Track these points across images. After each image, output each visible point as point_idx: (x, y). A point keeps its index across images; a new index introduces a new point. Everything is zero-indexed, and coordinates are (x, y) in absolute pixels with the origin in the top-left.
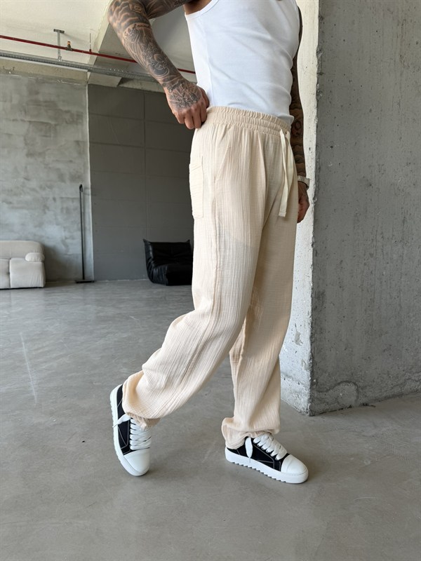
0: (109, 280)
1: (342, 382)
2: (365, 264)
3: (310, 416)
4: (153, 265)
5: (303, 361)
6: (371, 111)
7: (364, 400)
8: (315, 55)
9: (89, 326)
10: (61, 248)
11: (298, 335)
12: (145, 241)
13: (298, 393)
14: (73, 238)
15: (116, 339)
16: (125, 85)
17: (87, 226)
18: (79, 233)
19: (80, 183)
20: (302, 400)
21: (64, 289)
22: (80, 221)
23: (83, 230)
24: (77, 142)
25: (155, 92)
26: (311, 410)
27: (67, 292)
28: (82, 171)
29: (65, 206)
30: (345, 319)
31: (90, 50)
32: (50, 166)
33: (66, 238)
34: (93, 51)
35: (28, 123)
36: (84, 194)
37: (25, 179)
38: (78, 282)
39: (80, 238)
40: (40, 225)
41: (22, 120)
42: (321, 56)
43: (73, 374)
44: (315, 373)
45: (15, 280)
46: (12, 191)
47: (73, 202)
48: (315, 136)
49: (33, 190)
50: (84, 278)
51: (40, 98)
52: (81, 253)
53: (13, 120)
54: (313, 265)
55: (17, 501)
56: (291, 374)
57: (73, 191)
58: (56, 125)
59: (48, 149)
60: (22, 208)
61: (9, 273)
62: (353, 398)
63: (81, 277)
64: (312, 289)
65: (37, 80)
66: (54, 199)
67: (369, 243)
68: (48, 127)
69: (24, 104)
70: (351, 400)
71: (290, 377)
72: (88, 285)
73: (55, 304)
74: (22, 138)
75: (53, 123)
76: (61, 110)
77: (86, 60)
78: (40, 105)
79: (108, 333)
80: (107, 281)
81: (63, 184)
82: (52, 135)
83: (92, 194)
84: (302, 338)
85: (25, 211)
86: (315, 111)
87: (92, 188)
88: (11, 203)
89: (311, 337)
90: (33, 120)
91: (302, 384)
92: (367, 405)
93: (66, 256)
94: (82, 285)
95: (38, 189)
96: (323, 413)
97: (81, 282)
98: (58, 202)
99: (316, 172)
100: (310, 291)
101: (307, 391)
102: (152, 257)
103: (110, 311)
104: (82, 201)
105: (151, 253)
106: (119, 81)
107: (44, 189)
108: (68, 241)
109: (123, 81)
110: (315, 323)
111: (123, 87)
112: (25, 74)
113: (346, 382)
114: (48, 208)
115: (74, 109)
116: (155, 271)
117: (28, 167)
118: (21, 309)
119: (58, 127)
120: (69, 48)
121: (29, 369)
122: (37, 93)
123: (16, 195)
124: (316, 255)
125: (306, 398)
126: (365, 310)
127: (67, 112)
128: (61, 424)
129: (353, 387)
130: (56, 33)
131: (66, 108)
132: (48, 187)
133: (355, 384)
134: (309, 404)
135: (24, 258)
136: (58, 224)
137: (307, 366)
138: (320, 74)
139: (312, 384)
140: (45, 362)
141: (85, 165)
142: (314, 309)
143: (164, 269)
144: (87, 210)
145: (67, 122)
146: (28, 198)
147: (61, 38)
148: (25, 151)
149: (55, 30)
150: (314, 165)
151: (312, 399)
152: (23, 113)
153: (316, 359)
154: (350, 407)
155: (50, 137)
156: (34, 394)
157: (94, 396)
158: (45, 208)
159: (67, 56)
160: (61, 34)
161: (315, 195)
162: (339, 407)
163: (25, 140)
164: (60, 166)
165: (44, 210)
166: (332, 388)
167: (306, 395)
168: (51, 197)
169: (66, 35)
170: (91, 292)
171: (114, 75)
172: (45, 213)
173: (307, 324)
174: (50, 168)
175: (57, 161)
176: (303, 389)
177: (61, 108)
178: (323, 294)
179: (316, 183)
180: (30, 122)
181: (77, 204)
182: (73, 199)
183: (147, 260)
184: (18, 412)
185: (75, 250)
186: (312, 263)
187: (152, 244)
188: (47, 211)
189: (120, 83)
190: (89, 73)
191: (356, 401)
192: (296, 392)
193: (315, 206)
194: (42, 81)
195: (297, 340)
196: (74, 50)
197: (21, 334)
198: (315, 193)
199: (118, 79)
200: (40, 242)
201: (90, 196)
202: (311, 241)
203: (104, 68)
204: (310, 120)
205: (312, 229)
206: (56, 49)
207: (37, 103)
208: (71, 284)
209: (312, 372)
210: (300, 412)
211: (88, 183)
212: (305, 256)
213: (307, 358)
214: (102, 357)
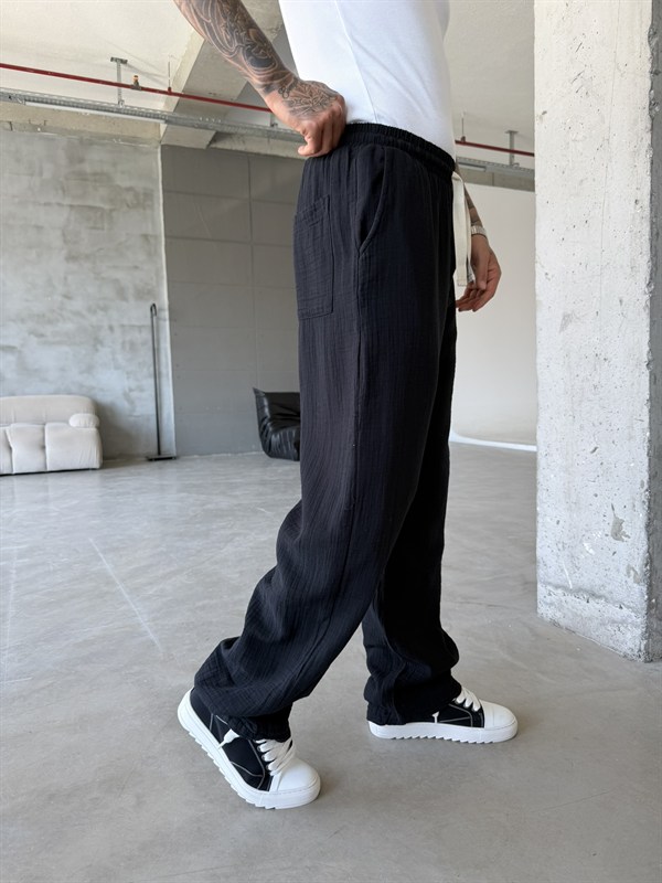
0: (200, 455)
3: (646, 662)
4: (271, 429)
5: (629, 568)
8: (645, 41)
9: (198, 526)
10: (123, 405)
11: (618, 524)
12: (256, 391)
13: (619, 624)
14: (141, 389)
15: (251, 544)
16: (220, 145)
17: (164, 370)
18: (152, 381)
19: (151, 303)
20: (629, 636)
21: (133, 469)
22: (152, 361)
23: (156, 375)
24: (146, 237)
25: (266, 155)
26: (648, 653)
27: (139, 474)
28: (154, 284)
29: (128, 338)
31: (170, 89)
32: (104, 275)
33: (131, 390)
34: (173, 91)
35: (68, 208)
36: (158, 319)
37: (65, 296)
38: (151, 460)
39: (153, 389)
41: (59, 204)
42: (657, 44)
43: (206, 602)
44: (654, 587)
45: (54, 458)
46: (44, 316)
47: (140, 332)
48: (649, 179)
49: (78, 314)
50: (159, 453)
51: (87, 168)
52: (154, 412)
53: (45, 204)
54: (650, 399)
55: (199, 828)
56: (602, 592)
57: (140, 314)
58: (111, 211)
59: (99, 250)
60: (60, 343)
61: (44, 448)
63: (155, 450)
64: (649, 441)
65: (81, 141)
66: (111, 328)
68: (99, 213)
69: (61, 179)
71: (600, 597)
72: (168, 463)
73: (129, 493)
74: (59, 233)
75: (107, 207)
76: (118, 186)
77: (160, 104)
78: (86, 180)
79: (235, 535)
80: (196, 456)
81: (124, 303)
82: (106, 226)
83: (171, 319)
84: (625, 528)
85: (65, 349)
86: (648, 137)
87: (170, 309)
88: (42, 335)
89: (648, 526)
90: (75, 203)
91: (628, 607)
93: (132, 419)
94: (158, 463)
95: (85, 313)
97: (156, 460)
98: (118, 331)
99: (651, 240)
100: (646, 444)
101: (641, 620)
102: (269, 417)
103: (224, 502)
104: (154, 330)
105: (267, 410)
106: (210, 138)
107: (95, 312)
108: (134, 395)
109: (218, 137)
110: (655, 501)
111: (215, 148)
112: (63, 131)
114: (101, 343)
115: (140, 185)
116: (275, 439)
117: (70, 278)
118: (75, 502)
119: (114, 214)
120: (136, 87)
121: (127, 596)
122: (81, 161)
123: (50, 322)
124: (655, 383)
125: (638, 632)
127: (129, 189)
130: (115, 64)
131: (127, 184)
132: (101, 310)
134: (645, 642)
135: (67, 422)
136: (117, 367)
137: (640, 576)
138: (655, 73)
139: (650, 607)
140: (151, 584)
141: (158, 273)
142: (653, 477)
143: (291, 434)
144: (162, 345)
145: (128, 206)
146: (69, 326)
147: (123, 73)
148: (64, 252)
149: (112, 59)
150: (648, 229)
151: (649, 633)
152: (60, 192)
153: (656, 564)
155: (103, 229)
156: (152, 636)
158: (97, 342)
159: (133, 100)
160: (122, 65)
161: (651, 279)
163: (64, 235)
164: (120, 275)
165: (95, 346)
167: (637, 626)
168: (106, 324)
169: (130, 66)
170: (169, 474)
171: (206, 128)
172: (97, 350)
173: (638, 504)
174: (103, 278)
175: (115, 267)
176: (630, 616)
177: (118, 183)
179: (652, 259)
180: (71, 206)
181: (147, 335)
182: (140, 328)
183: (261, 421)
184: (136, 668)
185: (146, 408)
186: (648, 397)
187: (268, 395)
188: (99, 347)
189: (211, 143)
190: (163, 126)
192: (614, 622)
193: (651, 298)
194: (88, 142)
195: (617, 533)
196: (143, 89)
197: (91, 540)
198: (651, 274)
199: (209, 135)
200: (90, 397)
201: (167, 323)
202: (645, 358)
203: (191, 117)
204: (635, 153)
205: (646, 338)
206: (116, 88)
207: (82, 176)
208: (139, 463)
209: (650, 586)
210: (625, 656)
211: (164, 300)
212: (633, 384)
213: (638, 563)
214: (241, 572)
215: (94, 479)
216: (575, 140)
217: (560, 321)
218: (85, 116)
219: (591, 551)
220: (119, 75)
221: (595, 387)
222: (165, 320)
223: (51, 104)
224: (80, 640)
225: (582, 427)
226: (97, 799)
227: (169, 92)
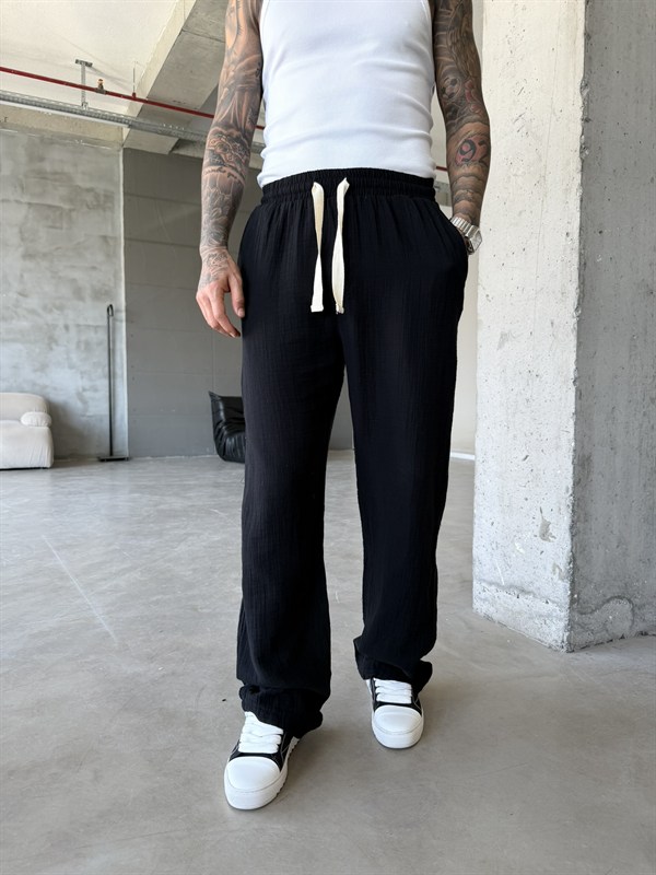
0: (153, 457)
1: (612, 598)
2: (645, 414)
3: (568, 652)
4: (226, 433)
5: (555, 566)
6: (652, 180)
7: (641, 626)
8: (578, 91)
9: (151, 525)
10: (76, 405)
11: (546, 526)
12: (212, 395)
13: (546, 617)
14: (95, 390)
15: (204, 544)
16: (182, 152)
17: (118, 371)
18: (106, 382)
19: (108, 304)
20: (554, 628)
21: (84, 469)
22: (107, 362)
23: (111, 376)
24: (105, 238)
26: (570, 644)
27: (91, 475)
28: (112, 285)
29: (83, 338)
30: (618, 498)
31: (134, 94)
32: (61, 274)
33: (84, 390)
34: (137, 96)
35: (26, 207)
36: (115, 320)
37: (20, 294)
38: (103, 461)
39: (107, 389)
40: (43, 368)
41: (17, 201)
42: (588, 94)
43: (159, 597)
44: (577, 585)
45: (4, 456)
47: (96, 332)
48: (578, 214)
49: (33, 312)
50: (111, 454)
51: (47, 167)
52: (108, 413)
53: (3, 201)
54: (576, 413)
56: (531, 589)
57: (97, 314)
58: (71, 210)
59: (57, 249)
60: (14, 340)
62: (627, 624)
63: (107, 451)
64: (574, 451)
65: (42, 140)
66: (67, 327)
67: (650, 381)
68: (58, 213)
69: (21, 177)
70: (624, 626)
71: (529, 593)
72: (120, 464)
73: (81, 493)
74: (16, 230)
75: (66, 206)
76: (79, 187)
77: (123, 108)
78: (45, 178)
79: (189, 534)
80: (149, 458)
81: (81, 303)
82: (65, 225)
83: (127, 321)
84: (553, 530)
85: (19, 346)
86: (578, 177)
87: (127, 310)
89: (572, 527)
90: (34, 201)
91: (554, 602)
92: (646, 634)
93: (84, 419)
94: (110, 464)
95: (40, 311)
96: (585, 647)
97: (108, 460)
98: (73, 331)
99: (579, 269)
100: (571, 454)
101: (564, 614)
102: (224, 420)
103: (177, 503)
104: (110, 331)
105: (222, 414)
106: (173, 144)
107: (51, 311)
108: (87, 394)
109: (181, 143)
110: (578, 505)
111: (178, 155)
112: (24, 129)
113: (619, 597)
114: (56, 342)
115: (101, 187)
116: (230, 442)
117: (26, 276)
118: (26, 500)
119: (74, 214)
120: (100, 90)
121: (81, 591)
122: (42, 159)
123: (4, 319)
124: (580, 398)
125: (562, 624)
126: (645, 486)
127: (90, 190)
128: (173, 674)
129: (628, 606)
130: (79, 66)
131: (88, 185)
132: (57, 308)
133: (630, 601)
134: (567, 634)
135: (19, 420)
136: (71, 367)
137: (564, 573)
138: (586, 120)
139: (572, 601)
140: (105, 580)
141: (116, 275)
142: (577, 483)
144: (118, 346)
145: (88, 206)
146: (25, 324)
147: (87, 75)
148: (21, 250)
149: (77, 61)
150: (577, 259)
151: (571, 625)
152: (19, 189)
153: (578, 562)
154: (623, 637)
156: (106, 628)
157: (208, 629)
158: (52, 341)
159: (97, 103)
160: (87, 69)
161: (579, 304)
162: (607, 637)
163: (21, 232)
164: (77, 275)
165: (49, 344)
166: (598, 607)
167: (561, 620)
168: (61, 323)
169: (95, 70)
170: (120, 475)
171: (169, 134)
172: (51, 349)
173: (563, 508)
174: (60, 278)
175: (73, 267)
176: (554, 610)
177: (80, 183)
178: (589, 459)
179: (579, 287)
180: (29, 204)
181: (102, 336)
182: (96, 328)
183: (216, 424)
184: (92, 657)
185: (99, 408)
186: (573, 411)
187: (224, 399)
188: (54, 346)
189: (173, 149)
190: (126, 131)
191: (631, 627)
192: (542, 616)
193: (578, 322)
194: (50, 141)
195: (545, 534)
196: (107, 93)
197: (43, 537)
198: (579, 300)
199: (172, 142)
200: (43, 396)
201: (124, 324)
202: (572, 375)
203: (154, 123)
204: (567, 191)
205: (573, 357)
206: (80, 90)
207: (42, 176)
208: (91, 463)
209: (573, 583)
210: (550, 647)
211: (121, 302)
212: (561, 399)
213: (563, 560)
214: (194, 570)
215: (45, 477)
216: (515, 175)
217: (497, 339)
218: (47, 115)
219: (521, 550)
220: (83, 77)
221: (528, 401)
222: (121, 321)
223: (13, 101)
224: (35, 631)
225: (515, 436)
226: (55, 774)
227: (133, 98)
